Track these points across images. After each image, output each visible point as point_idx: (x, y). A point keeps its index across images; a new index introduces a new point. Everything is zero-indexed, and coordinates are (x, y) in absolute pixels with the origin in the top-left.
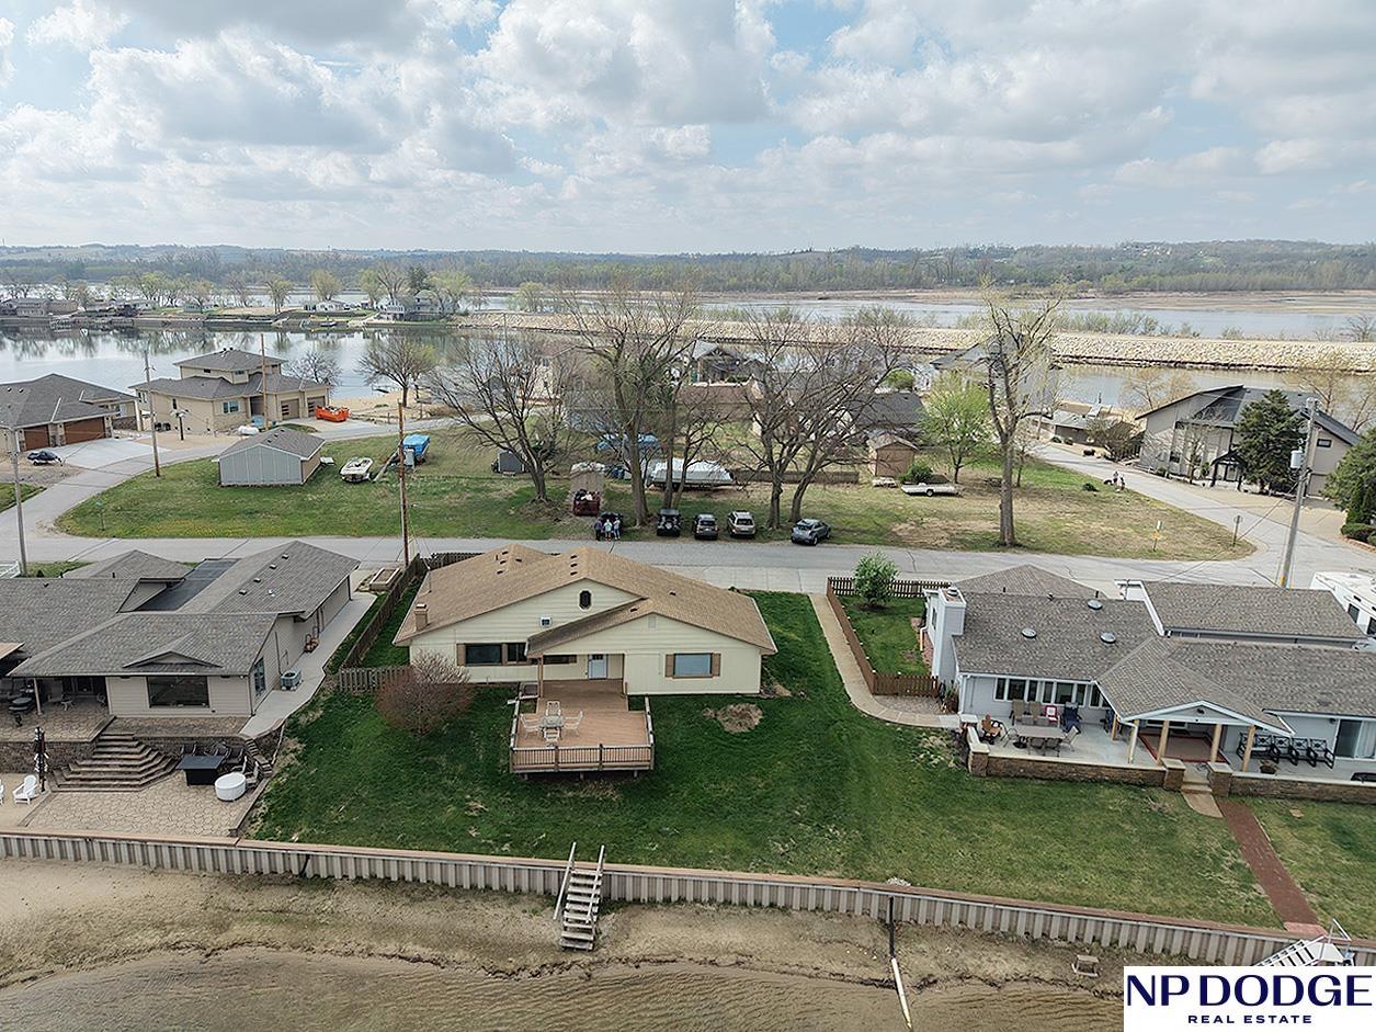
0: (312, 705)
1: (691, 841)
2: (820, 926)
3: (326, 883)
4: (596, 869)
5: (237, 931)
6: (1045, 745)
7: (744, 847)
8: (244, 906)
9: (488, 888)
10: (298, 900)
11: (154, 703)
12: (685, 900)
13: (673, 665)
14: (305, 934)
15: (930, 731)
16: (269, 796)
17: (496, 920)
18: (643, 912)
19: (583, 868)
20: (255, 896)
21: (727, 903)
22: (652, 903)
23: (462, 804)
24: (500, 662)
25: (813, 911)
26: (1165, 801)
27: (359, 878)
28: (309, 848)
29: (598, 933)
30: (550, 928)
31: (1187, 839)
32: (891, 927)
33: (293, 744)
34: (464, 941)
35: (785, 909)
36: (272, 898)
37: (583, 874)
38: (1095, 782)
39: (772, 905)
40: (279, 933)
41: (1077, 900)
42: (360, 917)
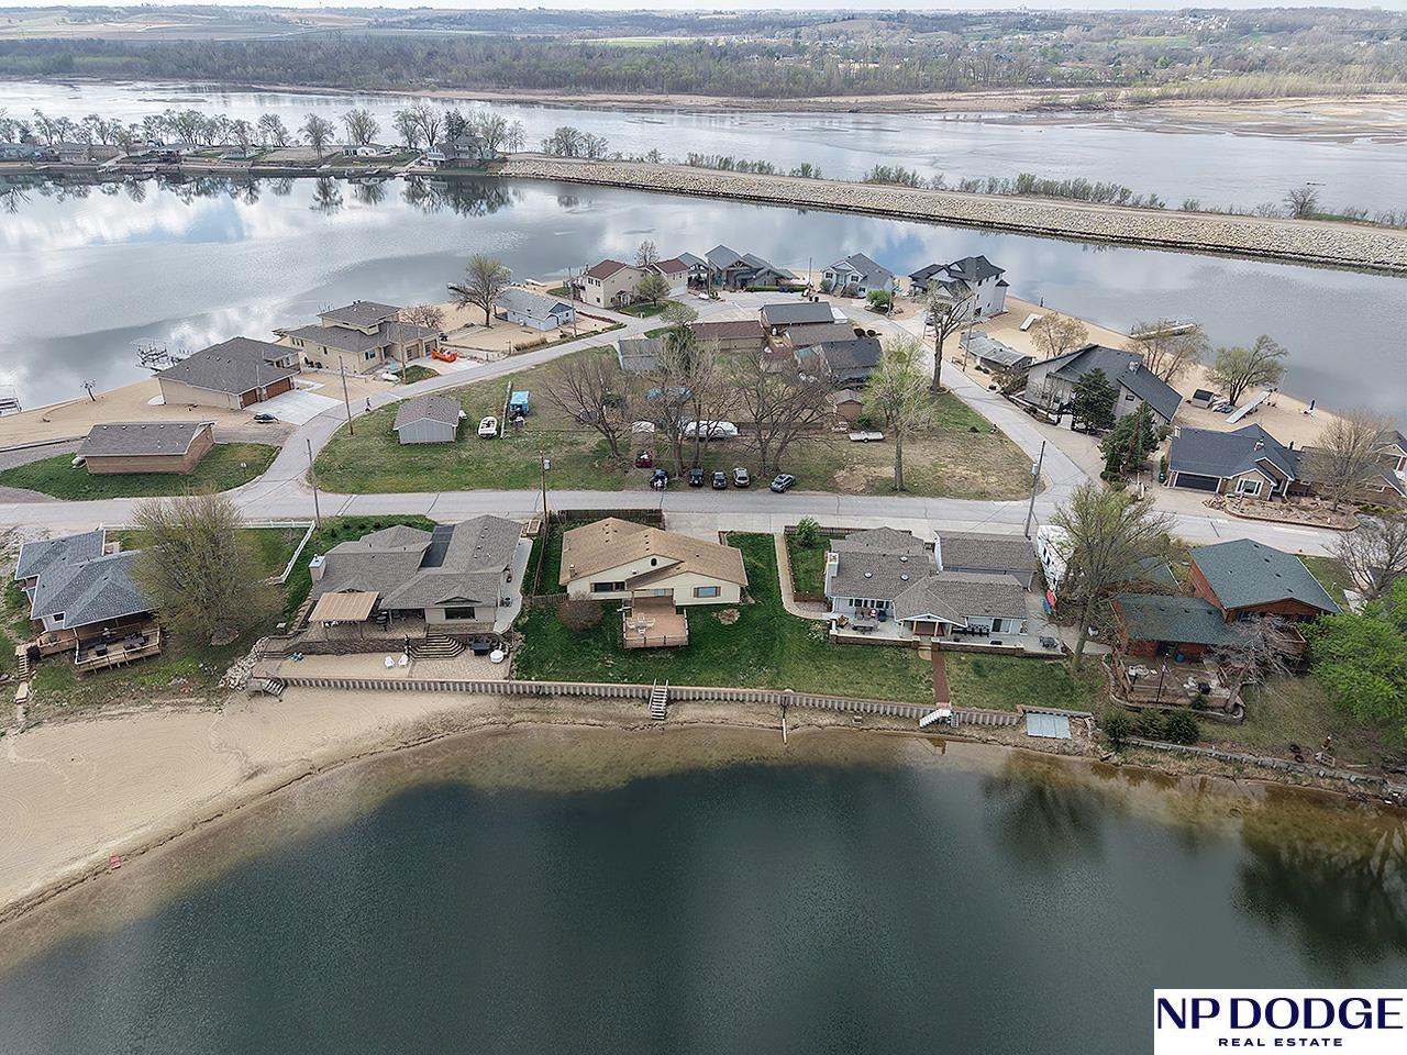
0: (521, 615)
1: (704, 675)
2: (756, 708)
3: (549, 696)
4: (665, 688)
5: (517, 717)
6: (864, 630)
7: (726, 676)
8: (516, 706)
9: (619, 696)
10: (539, 703)
11: (447, 618)
12: (701, 699)
13: (697, 592)
14: (546, 716)
15: (815, 622)
16: (515, 661)
17: (623, 708)
18: (684, 704)
19: (660, 688)
20: (520, 703)
21: (719, 699)
22: (688, 700)
23: (603, 662)
24: (612, 590)
25: (754, 702)
26: (910, 654)
27: (562, 694)
28: (541, 683)
29: (666, 713)
30: (646, 711)
31: (913, 670)
32: (784, 707)
33: (519, 635)
34: (611, 717)
35: (743, 701)
36: (529, 703)
37: (660, 690)
38: (882, 645)
39: (738, 700)
40: (535, 717)
41: (859, 696)
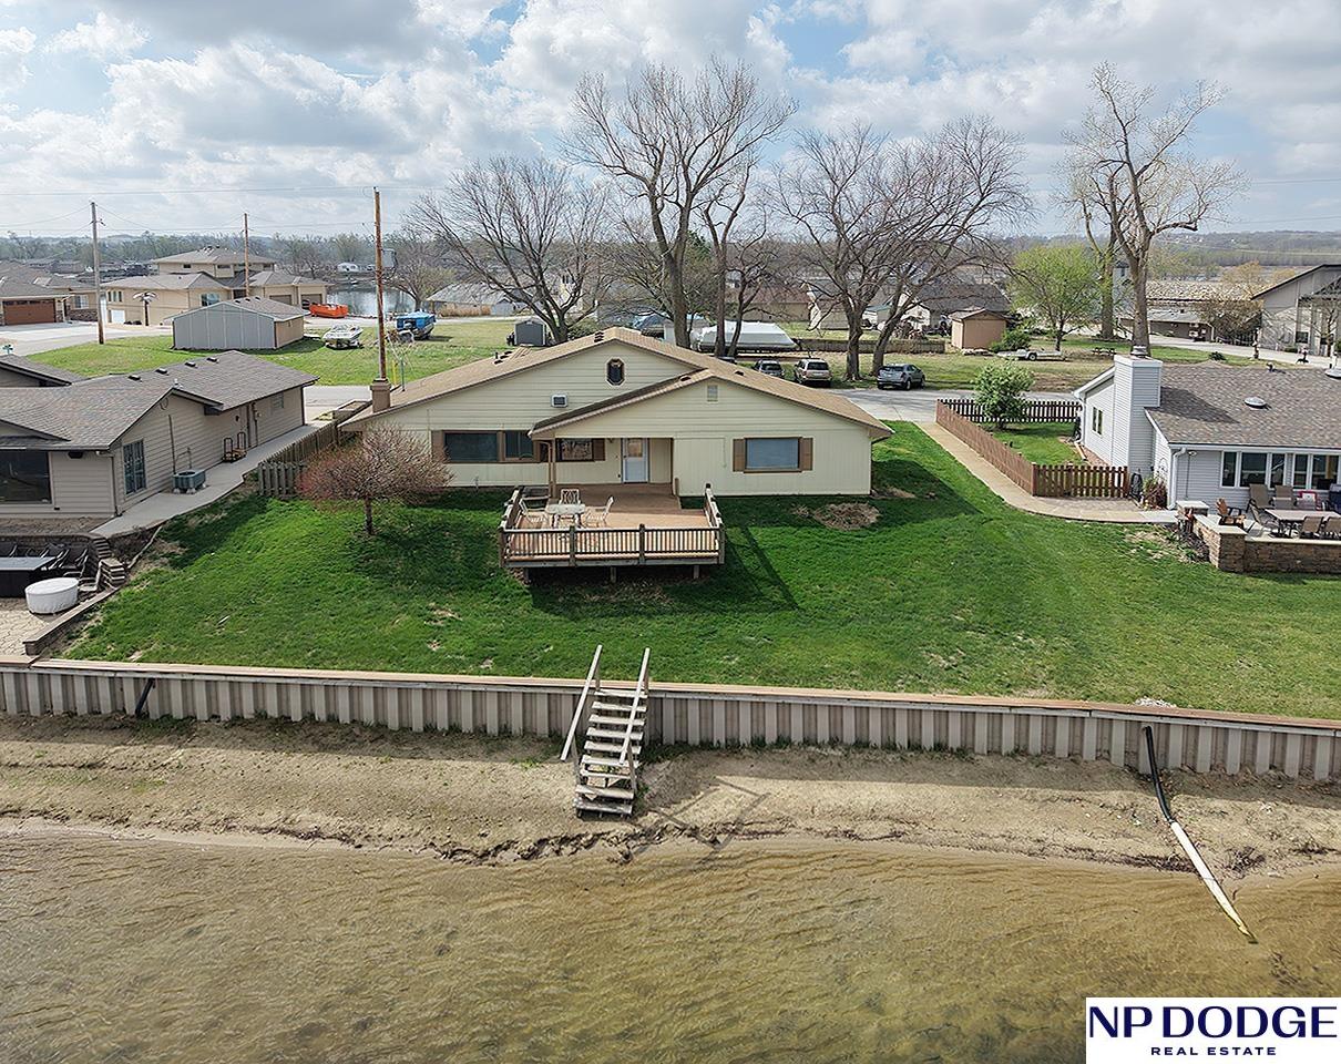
0: (213, 507)
2: (1026, 778)
3: (183, 727)
4: (635, 687)
8: (27, 758)
9: (454, 729)
12: (788, 742)
13: (746, 453)
15: (1134, 526)
16: (110, 607)
18: (718, 760)
19: (613, 686)
20: (52, 744)
21: (862, 743)
23: (421, 613)
24: (495, 460)
25: (1012, 755)
27: (237, 717)
29: (641, 789)
33: (170, 546)
35: (963, 753)
36: (80, 747)
37: (613, 695)
39: (940, 746)
40: (73, 797)
42: (225, 773)
